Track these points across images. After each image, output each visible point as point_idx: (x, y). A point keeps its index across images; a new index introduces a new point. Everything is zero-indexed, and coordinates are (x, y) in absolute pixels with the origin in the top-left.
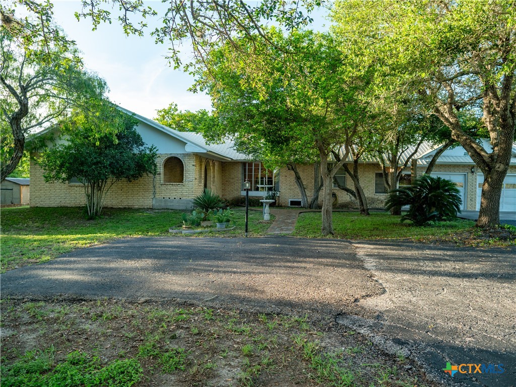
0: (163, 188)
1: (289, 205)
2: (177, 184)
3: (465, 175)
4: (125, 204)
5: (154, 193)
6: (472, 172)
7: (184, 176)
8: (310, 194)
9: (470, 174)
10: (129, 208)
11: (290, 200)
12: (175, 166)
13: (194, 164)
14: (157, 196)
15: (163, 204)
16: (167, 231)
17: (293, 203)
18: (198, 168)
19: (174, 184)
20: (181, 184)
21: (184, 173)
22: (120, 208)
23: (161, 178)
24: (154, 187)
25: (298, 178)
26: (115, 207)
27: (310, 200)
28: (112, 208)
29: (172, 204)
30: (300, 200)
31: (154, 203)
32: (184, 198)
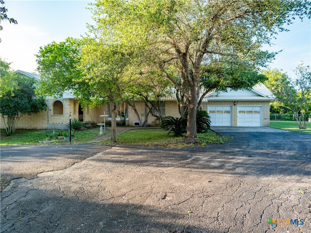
0: (53, 117)
1: (134, 125)
2: (60, 115)
3: (231, 106)
4: (33, 126)
5: (48, 121)
6: (235, 105)
7: (64, 111)
8: (143, 119)
9: (233, 106)
10: (35, 129)
11: (134, 122)
12: (58, 105)
13: (69, 104)
14: (49, 122)
15: (53, 127)
16: (38, 142)
17: (136, 124)
18: (72, 106)
19: (58, 115)
20: (62, 115)
21: (64, 109)
22: (30, 129)
23: (52, 112)
24: (48, 117)
25: (135, 110)
26: (27, 128)
27: (143, 122)
28: (26, 129)
29: (57, 126)
30: (138, 122)
31: (48, 126)
32: (64, 123)
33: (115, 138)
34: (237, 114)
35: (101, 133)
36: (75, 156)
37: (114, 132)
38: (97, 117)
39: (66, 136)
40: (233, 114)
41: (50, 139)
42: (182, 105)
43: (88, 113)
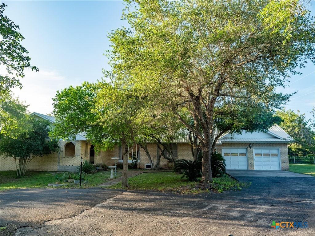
0: (64, 159)
1: (146, 168)
2: (71, 157)
3: (246, 149)
4: (43, 169)
5: (59, 163)
6: (250, 147)
7: (75, 153)
8: (155, 161)
9: (249, 148)
10: (45, 171)
11: (146, 165)
12: (70, 147)
13: (81, 146)
14: (60, 164)
15: (63, 169)
16: (47, 185)
17: (148, 167)
18: (84, 148)
19: (69, 157)
20: (73, 157)
21: (75, 151)
22: (40, 171)
23: (63, 154)
24: (59, 159)
25: (147, 152)
26: (38, 170)
27: (155, 164)
28: (36, 171)
29: (68, 169)
30: (150, 165)
31: (58, 168)
32: (75, 165)
33: (126, 182)
34: (253, 156)
35: (112, 176)
36: (84, 202)
37: (126, 176)
38: (108, 159)
39: (76, 180)
40: (249, 157)
41: (60, 182)
42: (195, 147)
43: (99, 155)
